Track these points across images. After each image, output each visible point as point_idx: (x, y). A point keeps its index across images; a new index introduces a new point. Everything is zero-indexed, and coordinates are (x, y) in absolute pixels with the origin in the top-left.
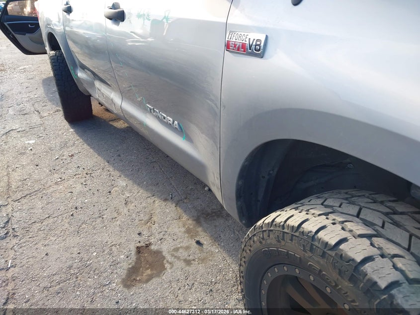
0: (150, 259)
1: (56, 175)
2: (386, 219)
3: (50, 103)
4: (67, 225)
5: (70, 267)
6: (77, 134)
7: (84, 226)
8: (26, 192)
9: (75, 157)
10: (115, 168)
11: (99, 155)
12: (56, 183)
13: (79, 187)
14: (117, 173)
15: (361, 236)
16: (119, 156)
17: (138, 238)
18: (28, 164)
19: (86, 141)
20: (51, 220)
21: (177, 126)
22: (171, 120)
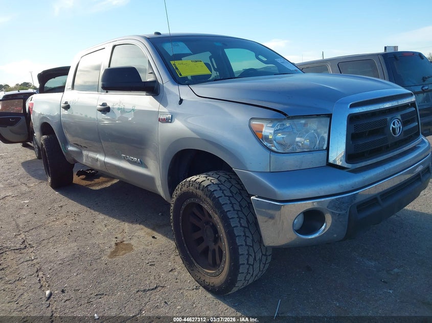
0: (124, 247)
1: (52, 217)
2: (238, 191)
3: (33, 178)
4: (66, 239)
5: (74, 255)
6: (62, 194)
7: (79, 238)
8: (32, 227)
9: (64, 207)
10: (95, 210)
11: (82, 204)
12: (53, 221)
13: (71, 222)
14: (97, 213)
15: (227, 196)
16: (97, 204)
17: (115, 240)
18: (28, 214)
19: (71, 198)
20: (55, 238)
21: (139, 162)
22: (136, 159)
